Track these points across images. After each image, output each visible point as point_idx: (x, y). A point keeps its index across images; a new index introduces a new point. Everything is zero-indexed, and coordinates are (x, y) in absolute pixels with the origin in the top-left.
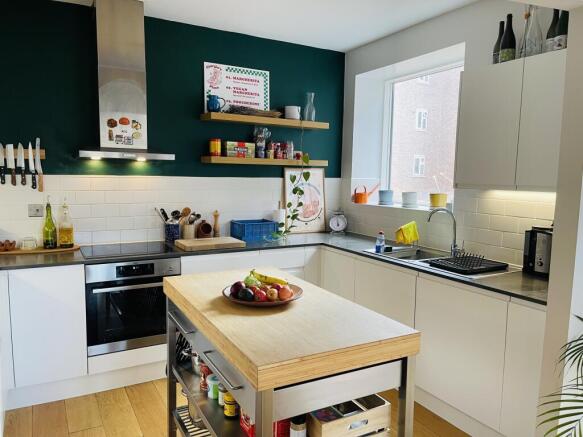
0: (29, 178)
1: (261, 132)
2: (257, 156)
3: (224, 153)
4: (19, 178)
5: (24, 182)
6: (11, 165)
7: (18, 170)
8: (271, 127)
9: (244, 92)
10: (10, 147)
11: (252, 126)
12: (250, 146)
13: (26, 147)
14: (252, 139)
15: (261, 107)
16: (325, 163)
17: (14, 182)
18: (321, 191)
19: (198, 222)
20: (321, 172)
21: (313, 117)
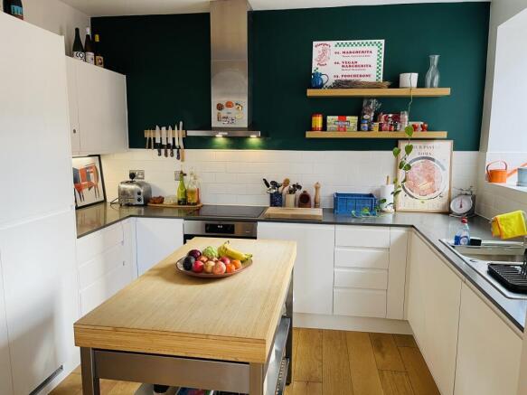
0: (175, 151)
1: (369, 104)
2: (359, 129)
3: (324, 128)
4: (169, 151)
5: (172, 155)
6: (164, 143)
7: (168, 146)
8: (379, 99)
9: (355, 65)
10: (164, 128)
11: (361, 99)
12: (353, 120)
13: (173, 129)
14: (358, 112)
15: (373, 79)
16: (444, 134)
17: (166, 155)
18: (447, 167)
19: (299, 192)
20: (449, 144)
21: (435, 84)
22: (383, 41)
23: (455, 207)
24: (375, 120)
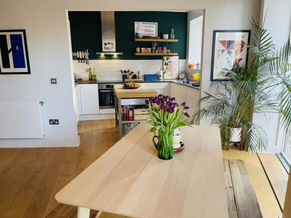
0: (85, 61)
1: (154, 44)
2: (152, 52)
3: (140, 52)
4: (83, 61)
5: (84, 62)
6: (81, 57)
7: (83, 59)
8: (157, 42)
9: (148, 31)
10: (80, 52)
11: (151, 42)
12: (149, 49)
13: (84, 52)
14: (151, 47)
15: (154, 36)
16: (177, 54)
17: (82, 62)
18: (177, 64)
19: (133, 74)
20: (178, 57)
21: (173, 38)
22: (157, 23)
23: (180, 77)
24: (156, 49)
